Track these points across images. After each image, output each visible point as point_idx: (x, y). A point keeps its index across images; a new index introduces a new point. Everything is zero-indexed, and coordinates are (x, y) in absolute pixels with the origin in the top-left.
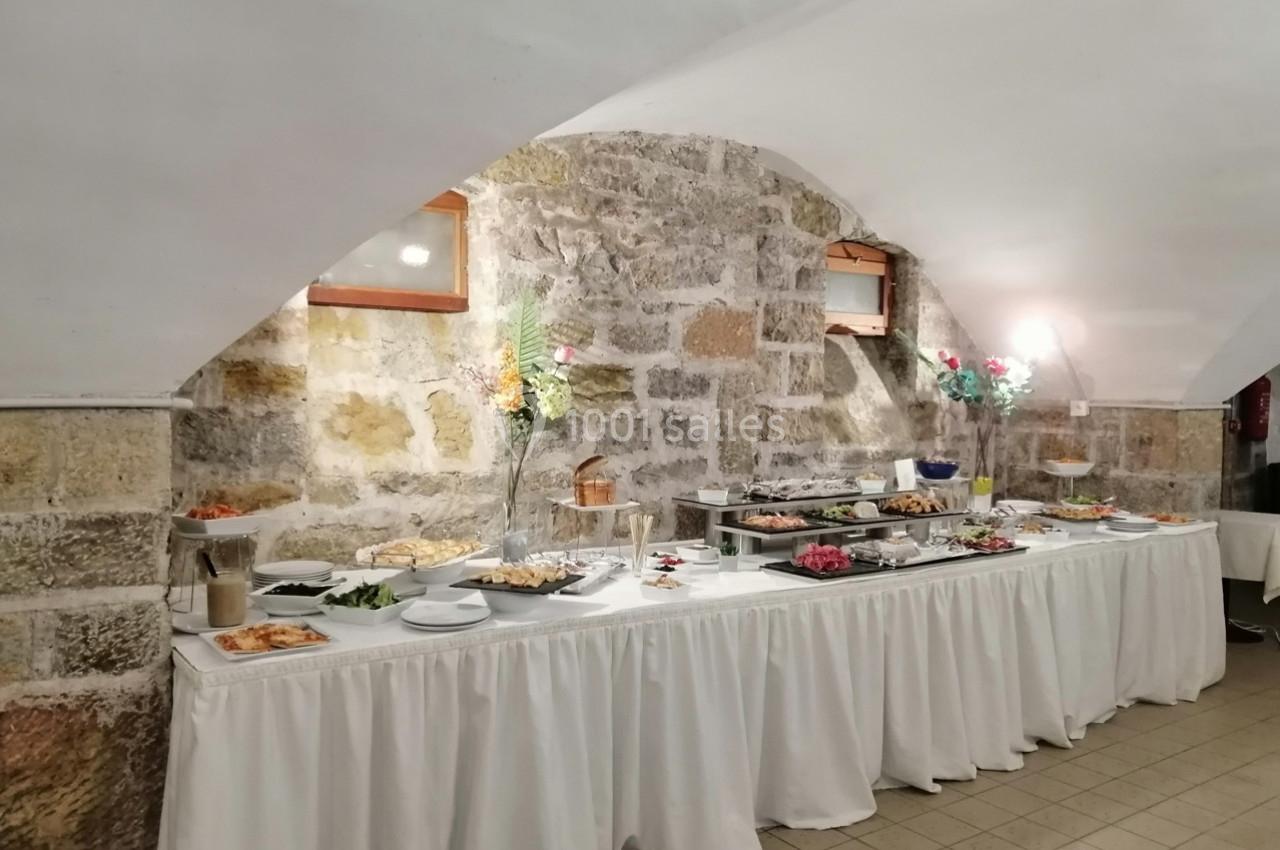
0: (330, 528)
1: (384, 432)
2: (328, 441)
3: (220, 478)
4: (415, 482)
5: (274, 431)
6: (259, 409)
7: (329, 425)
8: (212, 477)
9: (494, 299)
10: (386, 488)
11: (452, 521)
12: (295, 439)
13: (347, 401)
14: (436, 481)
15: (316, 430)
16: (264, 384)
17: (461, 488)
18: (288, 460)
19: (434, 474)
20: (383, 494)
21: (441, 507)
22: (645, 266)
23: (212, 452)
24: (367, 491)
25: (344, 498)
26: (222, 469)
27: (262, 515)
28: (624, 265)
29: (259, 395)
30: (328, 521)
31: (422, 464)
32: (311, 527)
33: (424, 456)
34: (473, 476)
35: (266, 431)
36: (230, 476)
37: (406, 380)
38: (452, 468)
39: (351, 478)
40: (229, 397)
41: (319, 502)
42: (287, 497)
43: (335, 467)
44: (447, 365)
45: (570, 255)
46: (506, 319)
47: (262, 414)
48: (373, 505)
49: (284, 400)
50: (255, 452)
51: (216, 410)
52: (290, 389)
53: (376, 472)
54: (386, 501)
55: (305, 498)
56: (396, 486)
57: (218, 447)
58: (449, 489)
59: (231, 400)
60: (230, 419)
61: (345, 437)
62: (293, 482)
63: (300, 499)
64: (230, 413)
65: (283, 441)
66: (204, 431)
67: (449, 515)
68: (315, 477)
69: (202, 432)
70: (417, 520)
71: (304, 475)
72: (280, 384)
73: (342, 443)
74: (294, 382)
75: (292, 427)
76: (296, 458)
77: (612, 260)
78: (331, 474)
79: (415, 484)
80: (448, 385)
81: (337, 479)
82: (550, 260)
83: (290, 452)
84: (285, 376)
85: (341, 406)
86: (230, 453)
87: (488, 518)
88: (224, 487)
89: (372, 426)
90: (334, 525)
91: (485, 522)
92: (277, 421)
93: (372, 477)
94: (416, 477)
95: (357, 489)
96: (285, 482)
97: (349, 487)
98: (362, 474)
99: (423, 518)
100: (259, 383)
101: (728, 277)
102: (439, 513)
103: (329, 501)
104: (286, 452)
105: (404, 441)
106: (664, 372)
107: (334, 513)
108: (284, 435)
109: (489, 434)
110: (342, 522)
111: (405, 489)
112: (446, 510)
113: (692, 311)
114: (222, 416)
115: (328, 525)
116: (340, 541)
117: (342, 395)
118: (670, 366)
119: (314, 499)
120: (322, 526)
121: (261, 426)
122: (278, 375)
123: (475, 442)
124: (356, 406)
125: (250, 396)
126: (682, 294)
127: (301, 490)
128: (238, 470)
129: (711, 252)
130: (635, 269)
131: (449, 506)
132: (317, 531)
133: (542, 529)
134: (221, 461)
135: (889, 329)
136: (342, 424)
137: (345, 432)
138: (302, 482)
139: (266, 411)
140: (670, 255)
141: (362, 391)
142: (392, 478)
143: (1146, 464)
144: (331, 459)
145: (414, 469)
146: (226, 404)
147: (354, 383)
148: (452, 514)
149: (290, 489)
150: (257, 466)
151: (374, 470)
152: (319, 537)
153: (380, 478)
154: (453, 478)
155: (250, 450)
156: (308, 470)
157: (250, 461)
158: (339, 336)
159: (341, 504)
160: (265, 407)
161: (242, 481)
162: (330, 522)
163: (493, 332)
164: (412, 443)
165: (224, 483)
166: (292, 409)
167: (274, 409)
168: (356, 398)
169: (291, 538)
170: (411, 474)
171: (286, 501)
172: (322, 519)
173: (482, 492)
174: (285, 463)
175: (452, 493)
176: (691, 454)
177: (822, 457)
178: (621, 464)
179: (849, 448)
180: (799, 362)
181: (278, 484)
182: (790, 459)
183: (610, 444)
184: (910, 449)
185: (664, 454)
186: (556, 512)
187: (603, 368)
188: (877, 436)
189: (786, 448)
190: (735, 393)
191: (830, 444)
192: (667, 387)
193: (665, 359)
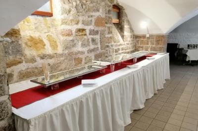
0: (31, 69)
1: (39, 45)
2: (27, 48)
5: (14, 46)
7: (26, 44)
9: (60, 13)
10: (42, 58)
12: (20, 48)
13: (29, 38)
14: (52, 55)
15: (24, 45)
21: (54, 61)
22: (87, 7)
24: (38, 59)
25: (33, 61)
27: (14, 67)
28: (84, 6)
30: (30, 67)
31: (49, 52)
32: (26, 69)
33: (49, 50)
34: (59, 54)
37: (41, 32)
38: (55, 52)
39: (34, 56)
42: (20, 62)
43: (30, 54)
44: (49, 29)
45: (74, 4)
46: (63, 18)
47: (11, 42)
48: (40, 62)
49: (16, 38)
52: (17, 35)
53: (39, 54)
54: (42, 61)
55: (24, 62)
61: (30, 47)
65: (17, 48)
67: (55, 63)
68: (26, 57)
72: (14, 34)
74: (17, 33)
75: (19, 45)
76: (21, 52)
77: (82, 5)
78: (29, 56)
79: (48, 57)
80: (50, 34)
81: (31, 57)
82: (71, 5)
83: (19, 51)
84: (15, 32)
85: (28, 39)
89: (36, 44)
91: (62, 64)
92: (15, 44)
93: (39, 56)
94: (48, 55)
95: (36, 59)
97: (34, 59)
98: (36, 55)
99: (50, 64)
101: (101, 10)
103: (30, 62)
105: (44, 47)
107: (31, 65)
109: (61, 44)
110: (33, 67)
111: (46, 58)
113: (95, 17)
116: (33, 71)
117: (28, 36)
118: (92, 29)
119: (26, 62)
121: (11, 45)
122: (13, 31)
123: (58, 46)
124: (32, 39)
126: (93, 14)
127: (23, 61)
129: (98, 5)
130: (86, 7)
132: (28, 70)
135: (119, 22)
136: (29, 43)
137: (30, 45)
138: (23, 58)
140: (92, 5)
141: (32, 35)
142: (43, 56)
143: (158, 44)
144: (29, 52)
145: (47, 53)
147: (29, 33)
149: (20, 60)
150: (11, 55)
153: (41, 56)
154: (55, 55)
155: (9, 51)
156: (24, 55)
157: (9, 54)
158: (24, 22)
159: (33, 63)
160: (11, 40)
161: (8, 60)
163: (61, 21)
164: (46, 47)
166: (18, 40)
167: (13, 40)
168: (31, 37)
169: (22, 72)
172: (28, 67)
173: (61, 57)
174: (18, 54)
175: (56, 58)
176: (96, 46)
177: (112, 46)
178: (85, 49)
179: (115, 44)
180: (109, 28)
181: (17, 59)
182: (108, 46)
183: (83, 45)
184: (123, 43)
185: (92, 47)
186: (75, 60)
187: (81, 29)
188: (119, 42)
189: (107, 44)
190: (102, 34)
191: (113, 43)
192: (92, 33)
193: (92, 27)
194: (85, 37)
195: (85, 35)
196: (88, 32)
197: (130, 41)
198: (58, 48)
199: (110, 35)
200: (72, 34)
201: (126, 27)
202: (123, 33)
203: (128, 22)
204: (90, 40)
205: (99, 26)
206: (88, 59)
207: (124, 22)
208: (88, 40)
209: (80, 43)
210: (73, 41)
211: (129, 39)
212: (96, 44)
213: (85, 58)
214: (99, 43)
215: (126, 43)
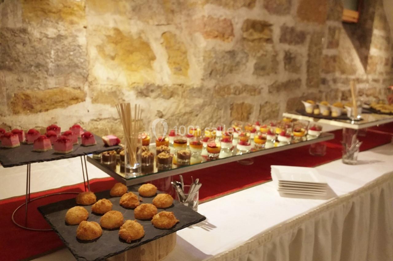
0: (106, 120)
2: (101, 60)
3: (24, 84)
4: (159, 90)
5: (64, 49)
6: (51, 32)
7: (101, 49)
8: (18, 84)
10: (142, 93)
11: (180, 115)
12: (79, 57)
13: (112, 33)
14: (171, 90)
16: (54, 13)
17: (185, 94)
18: (75, 72)
19: (170, 85)
20: (139, 98)
21: (174, 106)
23: (16, 63)
24: (130, 95)
25: (115, 100)
26: (26, 78)
29: (52, 22)
31: (162, 79)
32: (93, 120)
33: (163, 73)
34: (191, 87)
35: (58, 49)
36: (32, 83)
37: (148, 23)
38: (179, 82)
39: (119, 86)
40: (27, 20)
41: (98, 103)
42: (76, 99)
43: (108, 78)
44: (170, 16)
47: (54, 36)
49: (70, 26)
50: (51, 65)
51: (17, 30)
52: (75, 19)
53: (134, 83)
55: (88, 100)
56: (148, 93)
57: (21, 60)
58: (178, 95)
59: (29, 23)
60: (29, 38)
61: (113, 58)
62: (79, 88)
63: (85, 100)
64: (29, 34)
65: (71, 57)
66: (8, 46)
67: (178, 111)
68: (94, 85)
69: (7, 48)
70: (160, 115)
71: (87, 83)
72: (67, 13)
73: (112, 62)
74: (77, 13)
75: (77, 48)
76: (81, 71)
78: (105, 83)
79: (158, 92)
80: (172, 28)
81: (110, 87)
83: (77, 66)
84: (70, 7)
85: (108, 37)
86: (31, 66)
87: (198, 113)
88: (28, 92)
90: (108, 118)
91: (197, 115)
92: (66, 42)
93: (133, 86)
94: (159, 87)
95: (123, 94)
96: (74, 88)
97: (118, 93)
98: (126, 84)
99: (164, 113)
100: (50, 11)
102: (172, 110)
103: (105, 103)
104: (74, 66)
105: (149, 63)
106: (287, 28)
108: (72, 53)
109: (199, 61)
110: (114, 116)
111: (153, 95)
112: (177, 108)
114: (22, 36)
115: (105, 119)
116: (113, 129)
117: (108, 29)
118: (290, 25)
119: (95, 101)
120: (101, 119)
121: (54, 45)
122: (65, 7)
123: (191, 66)
125: (44, 21)
127: (85, 95)
128: (39, 78)
131: (178, 106)
132: (98, 123)
133: (225, 119)
134: (24, 72)
135: (359, 19)
136: (110, 49)
137: (113, 54)
138: (86, 88)
139: (57, 34)
141: (121, 28)
142: (145, 87)
145: (158, 83)
146: (25, 26)
147: (115, 22)
148: (180, 110)
149: (77, 93)
150: (52, 76)
151: (134, 81)
152: (99, 127)
153: (138, 86)
154: (180, 88)
155: (47, 63)
156: (90, 79)
157: (47, 71)
160: (55, 31)
161: (42, 87)
162: (107, 116)
164: (155, 64)
165: (28, 88)
166: (75, 33)
167: (63, 33)
168: (118, 32)
170: (156, 85)
171: (75, 102)
172: (101, 115)
173: (195, 97)
174: (73, 74)
175: (180, 98)
176: (295, 76)
177: (335, 81)
178: (264, 82)
179: (344, 76)
180: (332, 31)
181: (69, 89)
182: (324, 81)
183: (260, 69)
184: (365, 77)
185: (283, 76)
186: (232, 109)
187: (260, 22)
188: (354, 72)
189: (323, 75)
190: (315, 44)
191: (338, 74)
192: (288, 37)
193: (288, 20)
194: (268, 47)
195: (269, 40)
196: (276, 33)
197: (381, 73)
198: (190, 72)
199: (331, 52)
200: (232, 34)
201: (377, 33)
202: (368, 48)
203: (384, 19)
204: (281, 56)
205: (308, 20)
206: (267, 109)
207: (372, 20)
208: (275, 56)
209: (251, 64)
210: (232, 53)
211: (380, 68)
212: (296, 70)
213: (261, 107)
214: (304, 69)
215: (370, 77)
